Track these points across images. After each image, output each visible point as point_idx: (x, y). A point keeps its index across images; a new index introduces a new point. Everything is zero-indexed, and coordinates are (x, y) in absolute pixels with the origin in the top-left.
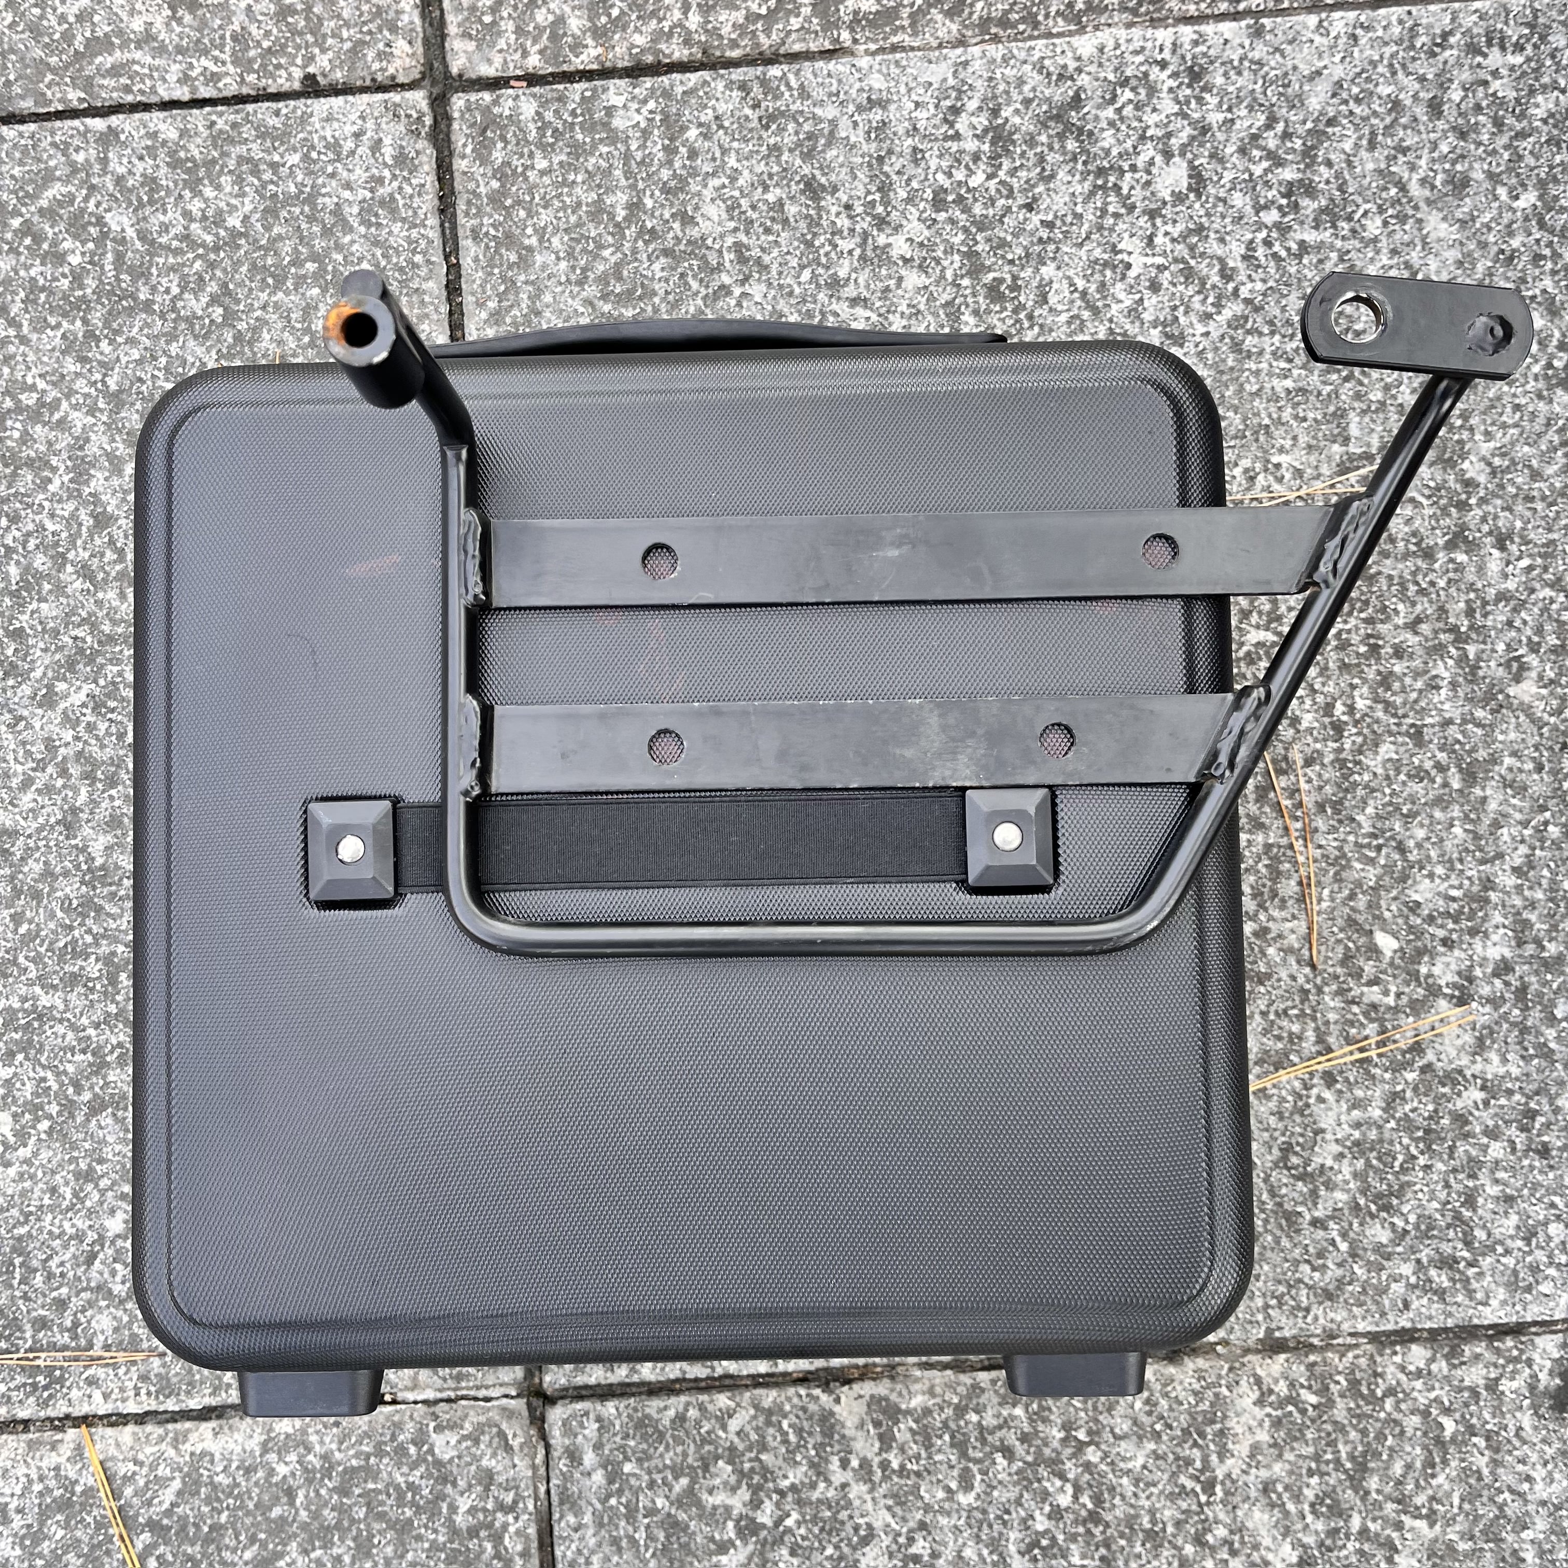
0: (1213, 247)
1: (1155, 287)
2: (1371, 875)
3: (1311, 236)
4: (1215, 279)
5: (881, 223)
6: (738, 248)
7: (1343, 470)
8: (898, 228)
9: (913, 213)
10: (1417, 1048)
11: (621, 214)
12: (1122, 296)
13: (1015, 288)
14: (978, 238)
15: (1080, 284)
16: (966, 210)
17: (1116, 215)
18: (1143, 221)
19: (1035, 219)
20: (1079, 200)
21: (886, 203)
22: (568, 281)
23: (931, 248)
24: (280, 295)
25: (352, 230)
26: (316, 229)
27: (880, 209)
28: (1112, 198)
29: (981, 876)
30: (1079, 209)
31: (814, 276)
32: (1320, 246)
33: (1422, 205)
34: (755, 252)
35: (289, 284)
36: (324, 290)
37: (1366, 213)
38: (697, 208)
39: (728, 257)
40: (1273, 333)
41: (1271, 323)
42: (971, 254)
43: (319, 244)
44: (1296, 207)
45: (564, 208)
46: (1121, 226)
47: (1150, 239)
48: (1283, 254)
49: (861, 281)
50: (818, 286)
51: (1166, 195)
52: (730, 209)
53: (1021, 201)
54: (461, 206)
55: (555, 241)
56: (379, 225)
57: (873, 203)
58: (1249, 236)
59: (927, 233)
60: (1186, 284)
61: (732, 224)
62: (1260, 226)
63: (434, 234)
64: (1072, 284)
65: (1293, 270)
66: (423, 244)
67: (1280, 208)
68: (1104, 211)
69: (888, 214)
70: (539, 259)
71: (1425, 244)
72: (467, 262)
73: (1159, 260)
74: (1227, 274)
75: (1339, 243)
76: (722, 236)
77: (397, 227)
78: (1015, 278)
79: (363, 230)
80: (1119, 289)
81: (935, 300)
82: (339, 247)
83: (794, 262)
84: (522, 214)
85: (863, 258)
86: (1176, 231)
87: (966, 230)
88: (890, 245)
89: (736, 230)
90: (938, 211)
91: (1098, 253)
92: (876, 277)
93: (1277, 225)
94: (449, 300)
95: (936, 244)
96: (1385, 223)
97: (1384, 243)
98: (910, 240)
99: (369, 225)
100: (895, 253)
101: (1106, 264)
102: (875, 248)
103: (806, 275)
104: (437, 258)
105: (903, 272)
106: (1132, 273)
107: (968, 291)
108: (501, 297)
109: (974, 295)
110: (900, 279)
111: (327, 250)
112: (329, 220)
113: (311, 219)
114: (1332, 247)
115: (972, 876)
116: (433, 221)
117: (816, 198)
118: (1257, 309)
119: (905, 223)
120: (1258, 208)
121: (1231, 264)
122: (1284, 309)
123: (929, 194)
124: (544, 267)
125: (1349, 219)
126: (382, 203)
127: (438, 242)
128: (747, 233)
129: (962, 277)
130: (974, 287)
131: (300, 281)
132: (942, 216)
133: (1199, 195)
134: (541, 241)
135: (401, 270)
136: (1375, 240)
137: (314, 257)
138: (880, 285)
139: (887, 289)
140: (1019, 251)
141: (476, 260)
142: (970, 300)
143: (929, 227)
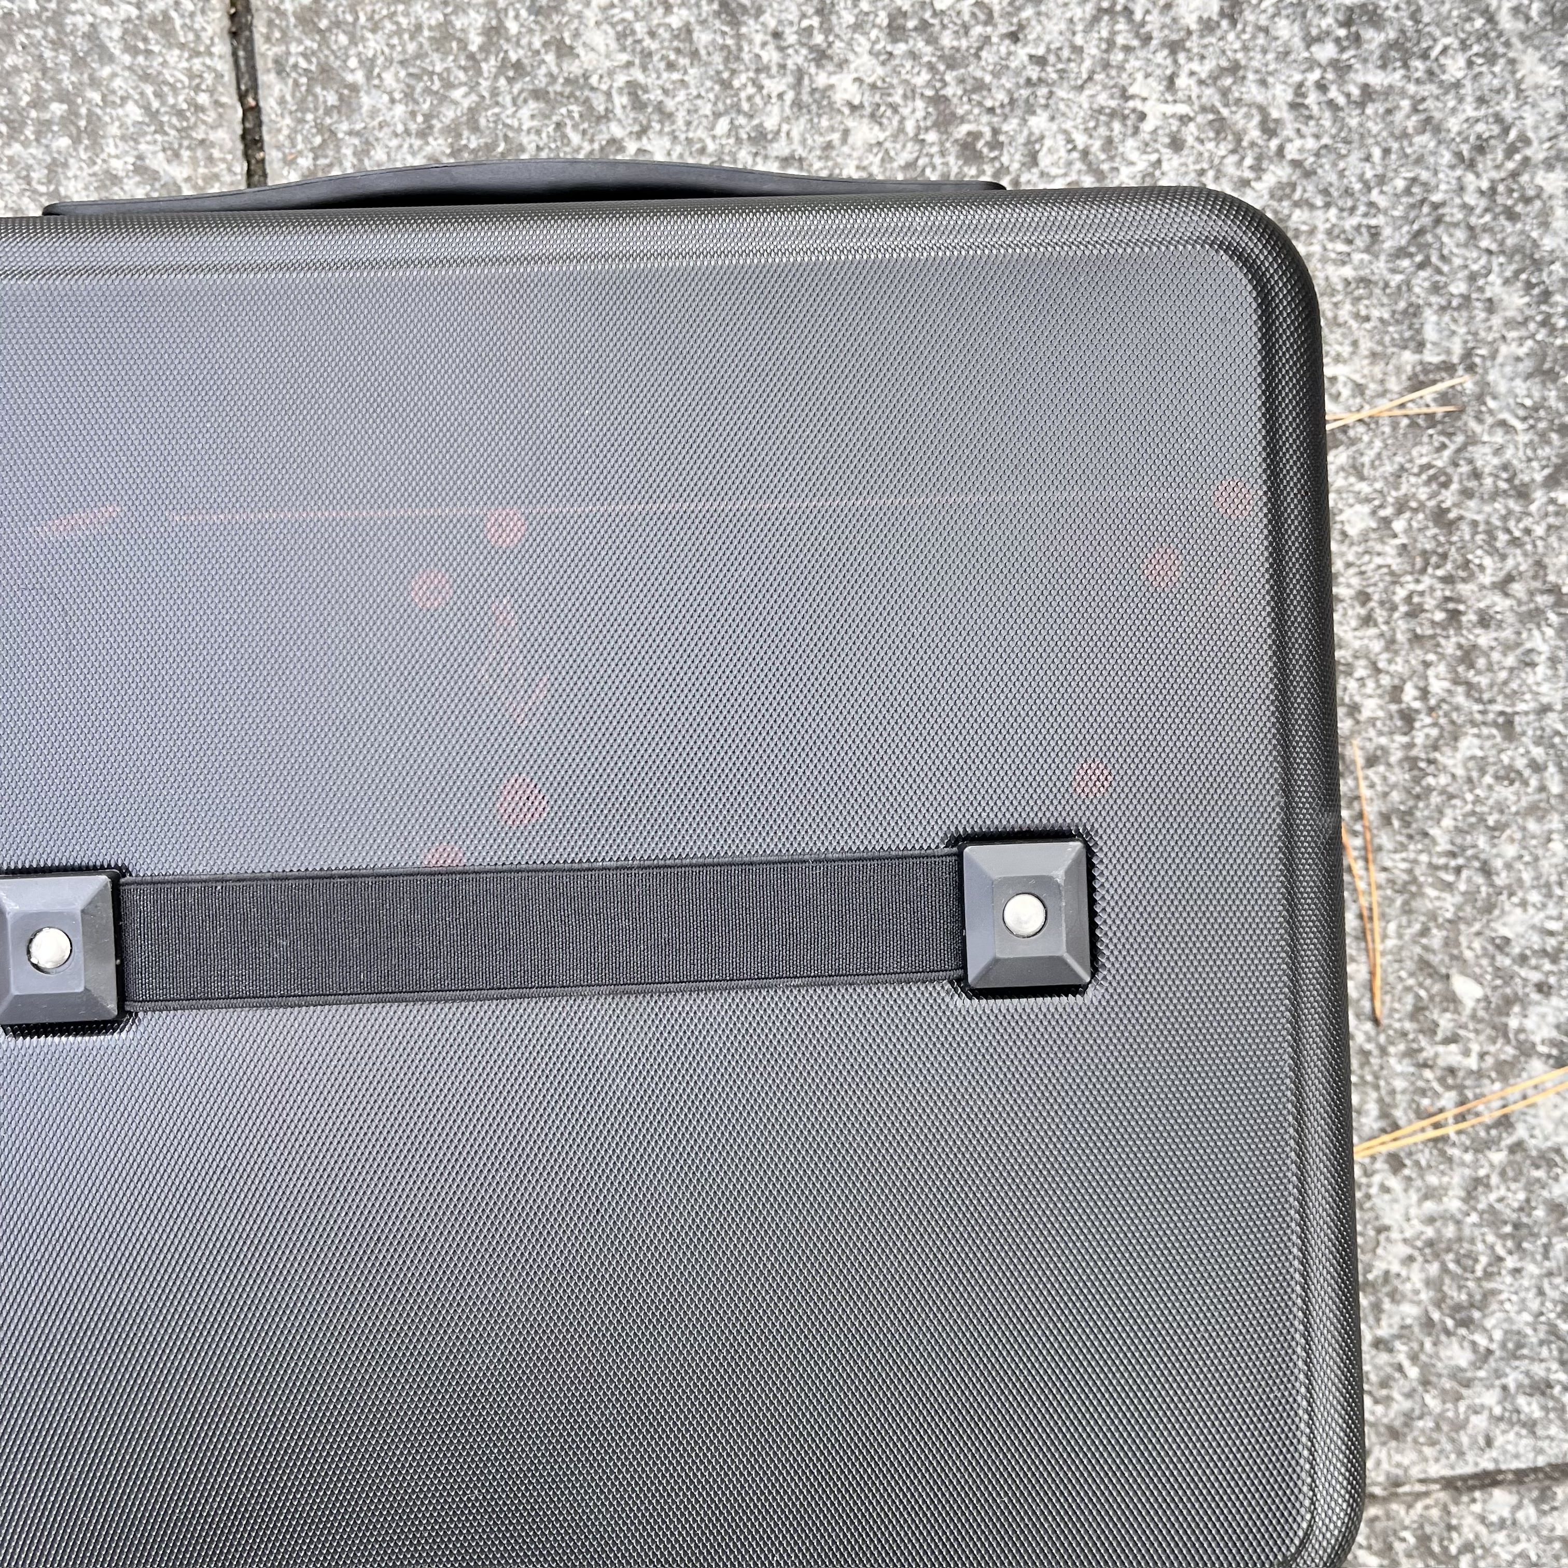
0: (1252, 91)
1: (1176, 144)
2: (1448, 905)
3: (1377, 79)
4: (1254, 133)
5: (821, 56)
6: (633, 89)
7: (1416, 384)
8: (842, 64)
9: (863, 43)
10: (1505, 1122)
11: (475, 42)
12: (1134, 156)
13: (995, 145)
14: (948, 77)
15: (1081, 140)
16: (932, 40)
17: (1127, 49)
18: (1162, 56)
19: (1022, 53)
20: (1079, 27)
21: (827, 29)
22: (407, 132)
23: (886, 91)
24: (16, 148)
25: (111, 58)
26: (64, 58)
27: (819, 39)
28: (1122, 26)
29: (987, 971)
30: (1079, 40)
31: (734, 128)
32: (1388, 91)
33: (1515, 41)
34: (655, 95)
35: (29, 132)
36: (76, 141)
37: (1445, 50)
38: (576, 35)
39: (621, 100)
40: (1327, 205)
41: (1325, 192)
42: (939, 100)
43: (68, 79)
44: (1357, 40)
45: (399, 32)
46: (1133, 63)
47: (1171, 81)
48: (1341, 101)
49: (795, 134)
50: (739, 140)
51: (1191, 21)
52: (621, 37)
53: (1003, 28)
54: (260, 29)
55: (388, 77)
56: (148, 53)
57: (809, 30)
58: (1298, 77)
59: (880, 71)
60: (1218, 139)
61: (624, 57)
62: (1312, 63)
63: (225, 67)
64: (1070, 141)
65: (1353, 122)
66: (209, 78)
67: (1338, 40)
68: (1111, 44)
69: (830, 45)
70: (366, 101)
71: (1519, 91)
72: (269, 105)
73: (1183, 109)
74: (1269, 128)
75: (1412, 88)
76: (611, 73)
77: (173, 56)
78: (996, 132)
79: (127, 59)
80: (1130, 147)
81: (892, 160)
82: (95, 82)
83: (707, 109)
84: (343, 39)
85: (797, 104)
86: (1204, 70)
87: (931, 67)
88: (831, 87)
89: (629, 64)
90: (895, 41)
91: (1102, 99)
92: (814, 128)
93: (1334, 64)
94: (247, 156)
95: (892, 86)
96: (1470, 64)
97: (1468, 88)
98: (859, 80)
99: (133, 51)
100: (839, 97)
101: (1113, 114)
102: (813, 91)
103: (723, 125)
104: (229, 98)
105: (850, 123)
106: (1147, 126)
107: (935, 149)
108: (317, 153)
109: (943, 153)
110: (846, 133)
111: (79, 88)
112: (81, 46)
113: (57, 45)
114: (1403, 93)
115: (973, 973)
116: (222, 48)
117: (735, 23)
118: (1309, 174)
119: (851, 57)
120: (1310, 41)
121: (1275, 114)
122: (1341, 174)
123: (883, 19)
124: (374, 113)
125: (1425, 56)
126: (153, 23)
127: (229, 77)
128: (644, 68)
129: (927, 129)
130: (942, 144)
131: (43, 127)
132: (900, 48)
133: (1234, 23)
134: (369, 76)
135: (180, 114)
136: (1457, 85)
137: (62, 96)
138: (820, 140)
139: (829, 146)
140: (1001, 96)
141: (282, 101)
142: (938, 160)
143: (883, 63)
